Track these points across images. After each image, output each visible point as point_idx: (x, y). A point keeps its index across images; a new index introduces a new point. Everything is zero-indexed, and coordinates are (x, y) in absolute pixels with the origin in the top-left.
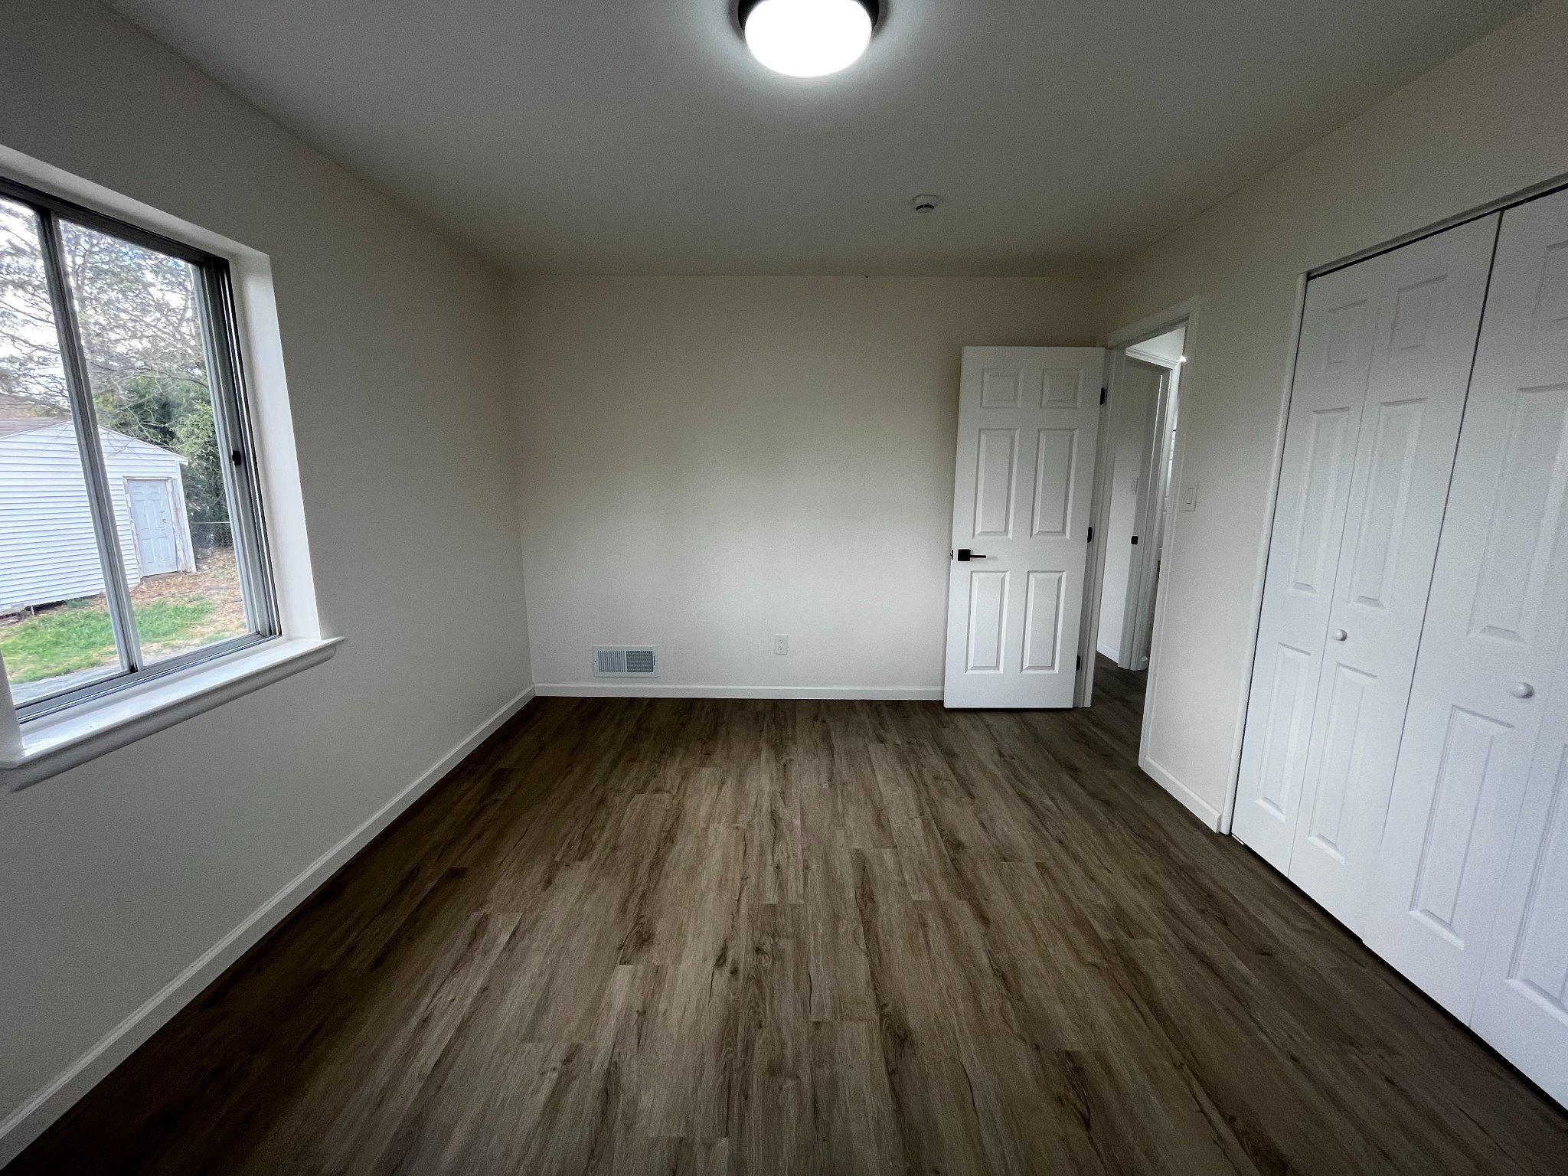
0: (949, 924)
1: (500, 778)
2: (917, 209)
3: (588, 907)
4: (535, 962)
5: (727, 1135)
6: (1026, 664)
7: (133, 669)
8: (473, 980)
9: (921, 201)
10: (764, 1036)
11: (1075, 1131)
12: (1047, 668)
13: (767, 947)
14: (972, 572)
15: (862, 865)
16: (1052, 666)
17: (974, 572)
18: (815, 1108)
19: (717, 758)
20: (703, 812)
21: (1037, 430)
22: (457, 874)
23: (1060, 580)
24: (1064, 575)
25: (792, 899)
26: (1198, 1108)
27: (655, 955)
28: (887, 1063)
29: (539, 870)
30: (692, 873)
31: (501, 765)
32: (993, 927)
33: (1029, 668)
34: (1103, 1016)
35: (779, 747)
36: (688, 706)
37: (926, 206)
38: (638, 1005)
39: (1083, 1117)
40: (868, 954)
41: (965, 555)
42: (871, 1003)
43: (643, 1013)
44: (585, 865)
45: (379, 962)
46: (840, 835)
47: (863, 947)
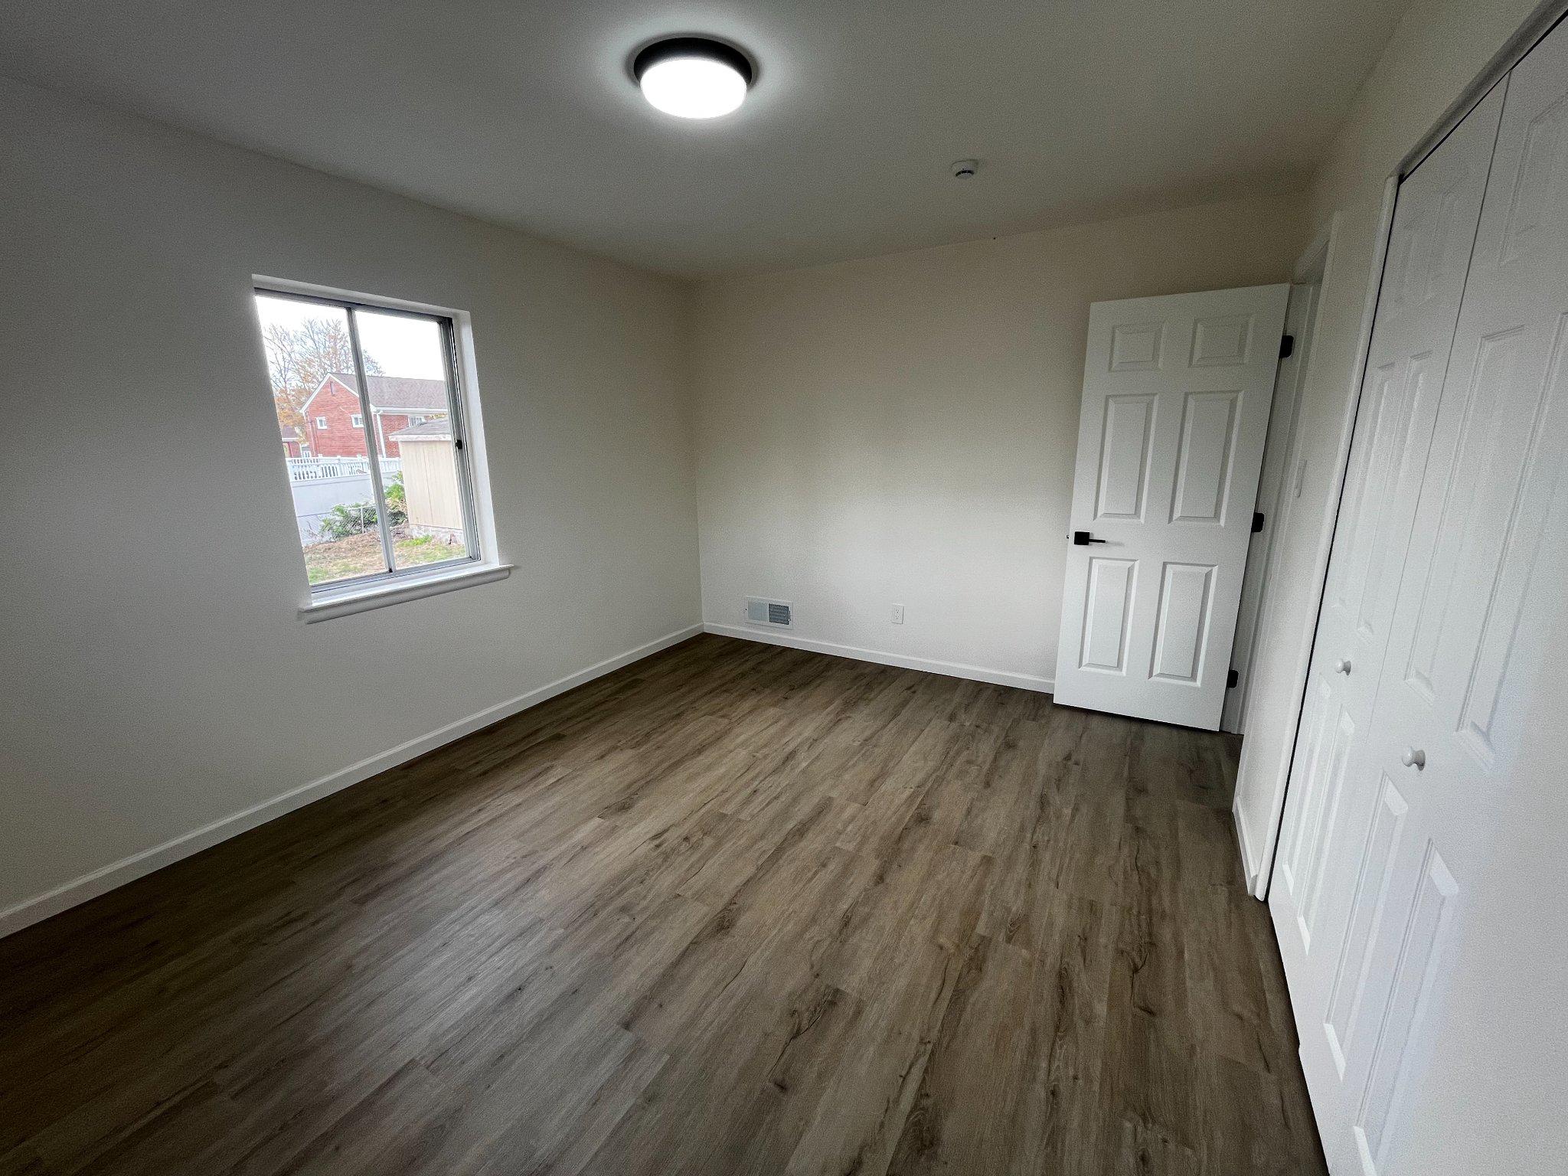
0: (846, 871)
1: (634, 684)
2: (957, 175)
3: (610, 779)
4: (558, 798)
5: (566, 929)
6: (1157, 670)
7: (391, 571)
8: (515, 798)
9: (958, 168)
10: (639, 888)
11: (783, 1033)
12: (1184, 678)
13: (694, 839)
14: (1091, 559)
15: (822, 809)
16: (1193, 677)
17: (1094, 558)
18: (627, 939)
19: (789, 703)
20: (742, 738)
21: (1182, 395)
22: (559, 737)
23: (1208, 576)
24: (1215, 569)
25: (744, 815)
26: (904, 1073)
27: (620, 820)
28: (697, 937)
29: (603, 747)
30: (691, 778)
31: (638, 677)
32: (881, 887)
33: (1161, 675)
34: (901, 983)
35: (850, 705)
36: (810, 657)
37: (964, 172)
38: (585, 844)
39: (799, 1030)
40: (759, 869)
41: (1082, 539)
42: (727, 898)
43: (584, 848)
44: (630, 753)
45: (485, 773)
46: (829, 782)
47: (760, 863)
